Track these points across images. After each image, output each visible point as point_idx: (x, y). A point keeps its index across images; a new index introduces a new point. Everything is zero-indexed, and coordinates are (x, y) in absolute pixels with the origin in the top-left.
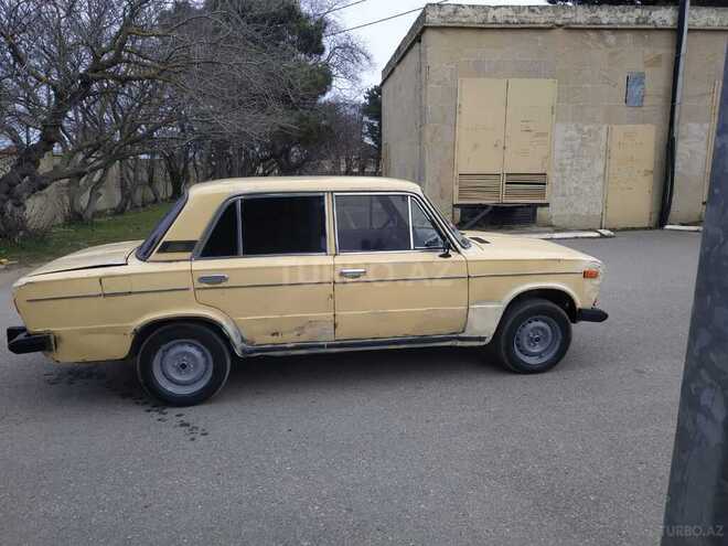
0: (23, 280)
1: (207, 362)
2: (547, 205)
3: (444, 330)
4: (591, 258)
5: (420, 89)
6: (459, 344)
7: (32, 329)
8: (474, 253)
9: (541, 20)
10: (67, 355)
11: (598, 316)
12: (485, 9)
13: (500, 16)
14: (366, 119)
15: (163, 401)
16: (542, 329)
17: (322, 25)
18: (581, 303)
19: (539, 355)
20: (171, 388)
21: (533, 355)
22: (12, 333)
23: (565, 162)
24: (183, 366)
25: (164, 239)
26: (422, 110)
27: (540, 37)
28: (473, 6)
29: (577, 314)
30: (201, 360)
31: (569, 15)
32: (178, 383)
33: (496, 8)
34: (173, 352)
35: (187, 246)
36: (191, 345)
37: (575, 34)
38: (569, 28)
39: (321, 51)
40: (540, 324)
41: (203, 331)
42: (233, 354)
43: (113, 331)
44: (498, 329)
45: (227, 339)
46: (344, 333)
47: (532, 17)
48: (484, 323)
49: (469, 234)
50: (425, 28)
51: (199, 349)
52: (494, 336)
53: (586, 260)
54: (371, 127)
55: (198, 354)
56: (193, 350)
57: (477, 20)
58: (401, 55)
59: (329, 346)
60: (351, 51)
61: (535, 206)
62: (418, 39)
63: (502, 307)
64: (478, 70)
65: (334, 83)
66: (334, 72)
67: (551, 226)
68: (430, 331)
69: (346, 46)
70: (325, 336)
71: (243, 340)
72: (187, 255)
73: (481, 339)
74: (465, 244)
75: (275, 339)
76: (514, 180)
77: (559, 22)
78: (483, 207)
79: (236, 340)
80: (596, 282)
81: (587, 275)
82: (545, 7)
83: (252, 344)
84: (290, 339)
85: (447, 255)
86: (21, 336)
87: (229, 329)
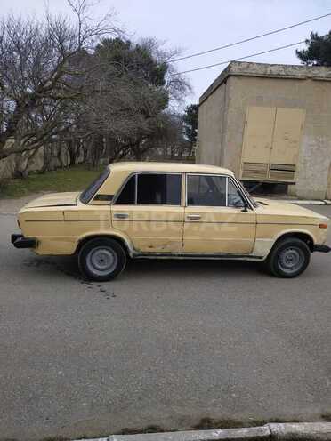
0: (23, 210)
1: (114, 259)
2: (294, 184)
3: (241, 251)
4: (324, 217)
5: (224, 111)
6: (248, 259)
7: (26, 236)
8: (260, 210)
9: (299, 74)
10: (42, 251)
11: (325, 249)
12: (266, 66)
13: (275, 71)
14: (184, 124)
15: (90, 278)
16: (294, 254)
17: (165, 67)
18: (316, 241)
19: (291, 268)
20: (95, 272)
21: (288, 268)
22: (14, 238)
23: (307, 158)
24: (102, 260)
25: (97, 193)
26: (224, 123)
27: (297, 84)
28: (259, 64)
29: (313, 247)
30: (112, 258)
31: (316, 72)
32: (98, 269)
33: (272, 65)
34: (97, 253)
35: (109, 198)
36: (107, 250)
37: (318, 83)
38: (314, 79)
39: (163, 83)
40: (294, 251)
41: (114, 243)
42: (128, 256)
43: (67, 239)
44: (270, 252)
45: (126, 248)
46: (187, 249)
47: (294, 72)
48: (263, 249)
49: (256, 200)
50: (229, 76)
51: (111, 252)
52: (268, 256)
53: (321, 218)
54: (188, 130)
55: (110, 254)
56: (107, 252)
57: (261, 72)
58: (212, 90)
59: (179, 256)
60: (180, 84)
61: (287, 184)
62: (225, 81)
63: (274, 241)
64: (259, 101)
65: (170, 103)
66: (170, 96)
67: (296, 196)
68: (233, 251)
69: (177, 80)
70: (177, 250)
71: (134, 249)
72: (109, 202)
73: (260, 258)
74: (255, 205)
75: (151, 250)
76: (276, 168)
77: (310, 76)
78: (257, 182)
79: (130, 248)
80: (325, 230)
81: (322, 226)
82: (301, 67)
83: (138, 251)
84: (158, 250)
85: (245, 211)
86: (20, 239)
87: (128, 242)
